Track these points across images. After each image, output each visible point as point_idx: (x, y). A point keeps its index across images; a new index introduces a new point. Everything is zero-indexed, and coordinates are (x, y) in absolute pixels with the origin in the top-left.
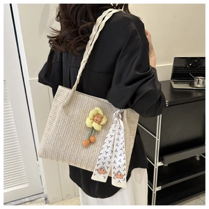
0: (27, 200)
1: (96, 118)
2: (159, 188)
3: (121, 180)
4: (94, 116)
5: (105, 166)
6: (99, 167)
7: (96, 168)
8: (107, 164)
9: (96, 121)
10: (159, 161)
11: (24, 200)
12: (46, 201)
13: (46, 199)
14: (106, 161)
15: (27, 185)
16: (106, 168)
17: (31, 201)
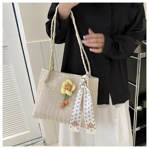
0: (30, 143)
2: (138, 129)
3: (93, 129)
4: (66, 86)
5: (77, 120)
6: (73, 121)
7: (71, 122)
8: (78, 119)
9: (68, 89)
11: (27, 143)
12: (45, 143)
13: (44, 142)
14: (77, 116)
15: (29, 131)
16: (78, 122)
17: (33, 144)
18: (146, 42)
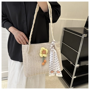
1: (43, 52)
2: (75, 77)
3: (60, 74)
5: (53, 69)
6: (51, 70)
7: (50, 71)
9: (44, 53)
10: (78, 64)
14: (53, 67)
18: (88, 28)
